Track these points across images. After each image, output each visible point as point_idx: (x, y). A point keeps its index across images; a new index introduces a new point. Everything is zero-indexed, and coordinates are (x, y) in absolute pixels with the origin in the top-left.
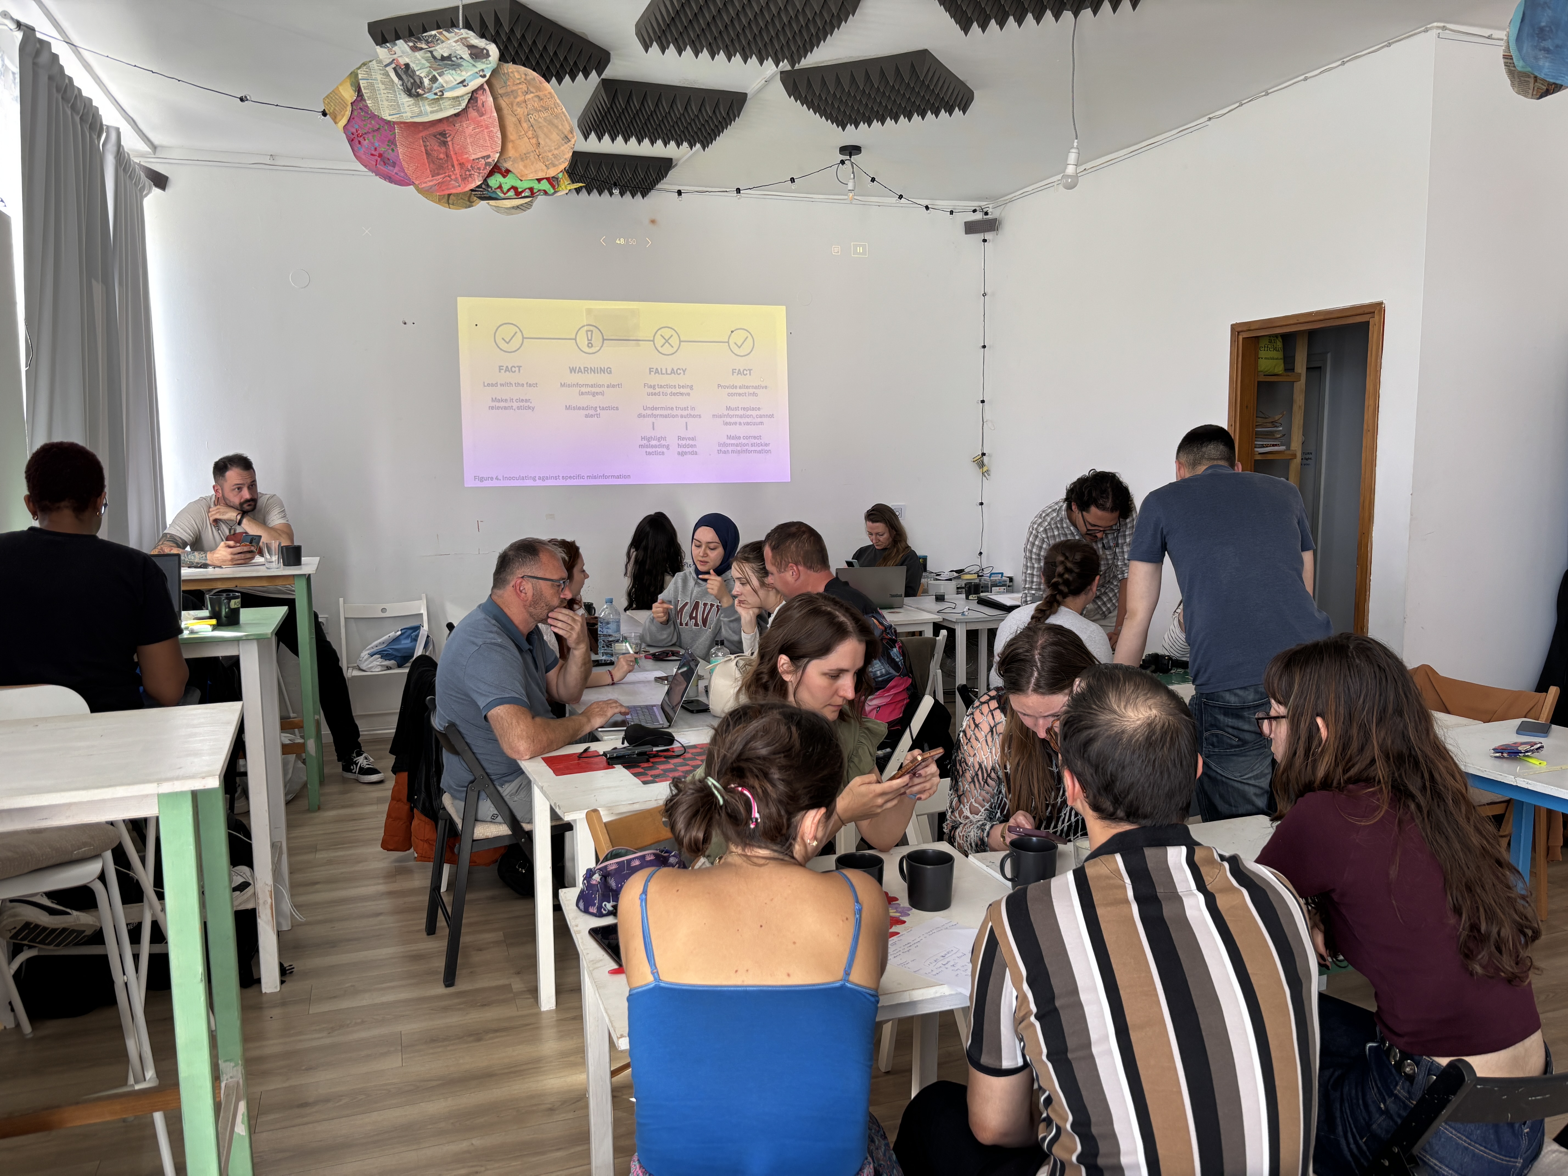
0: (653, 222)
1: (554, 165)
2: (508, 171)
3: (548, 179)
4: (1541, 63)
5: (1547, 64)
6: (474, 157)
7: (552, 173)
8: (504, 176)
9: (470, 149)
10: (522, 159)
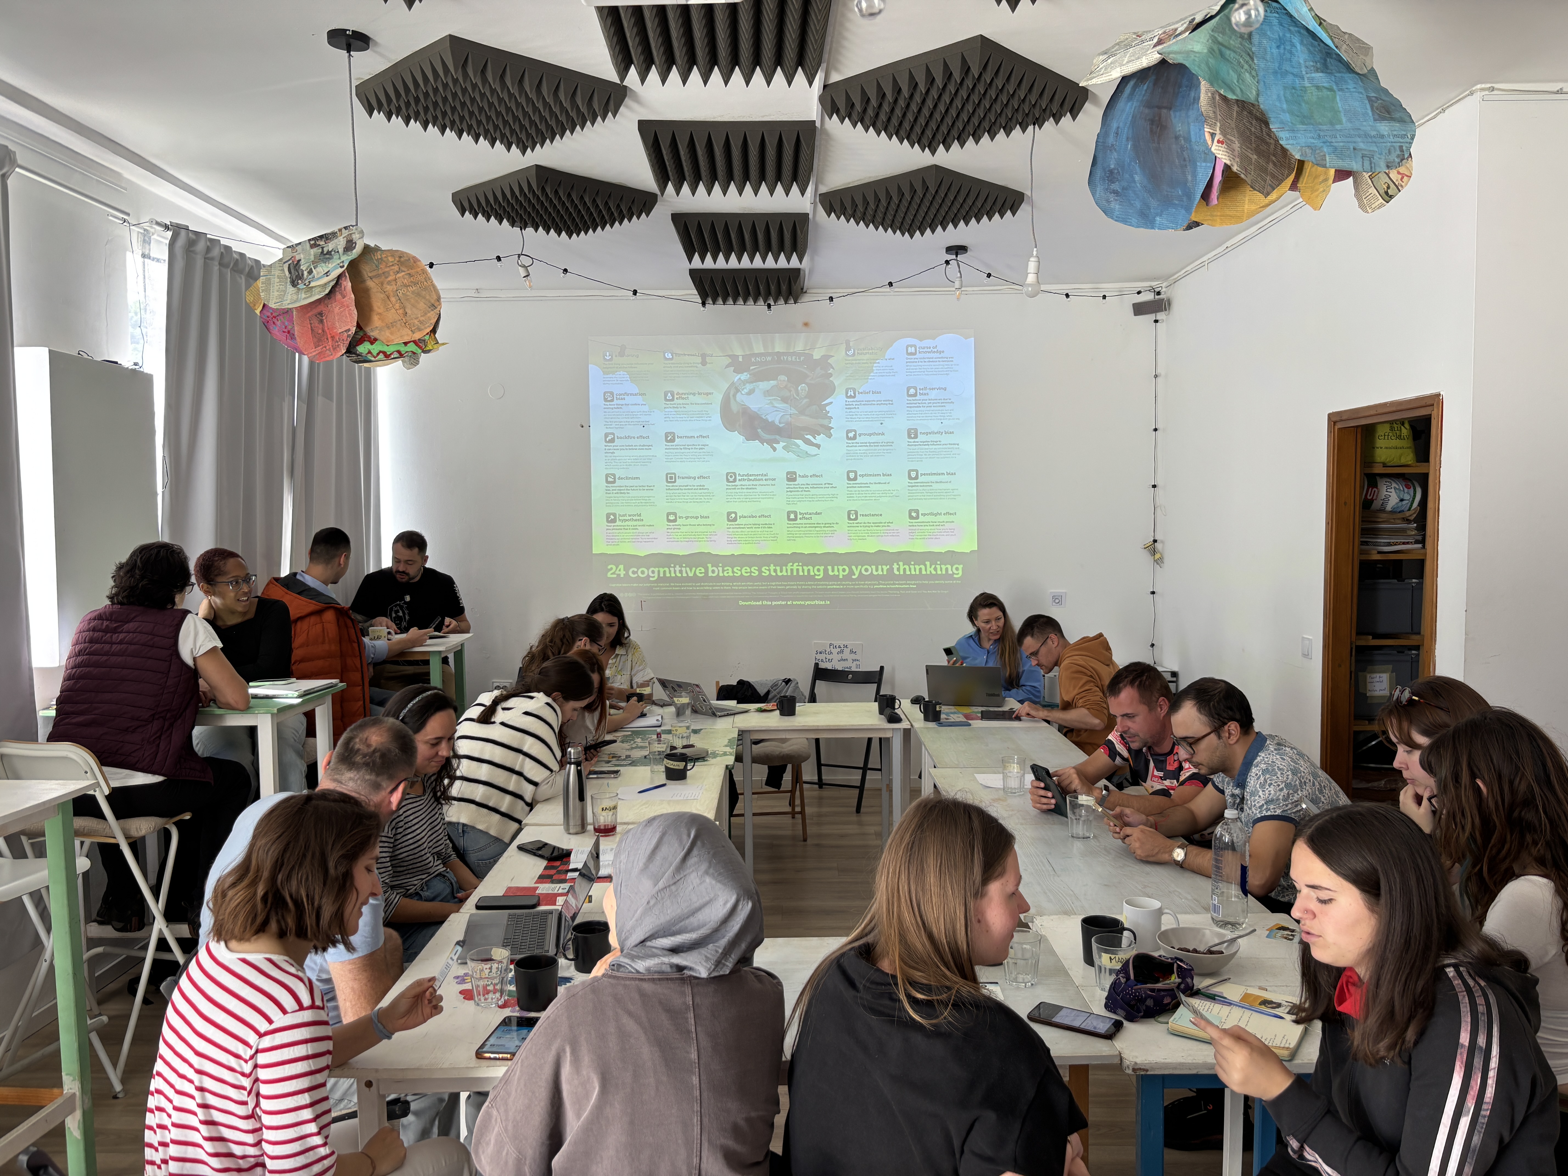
0: (806, 324)
1: (420, 330)
2: (376, 340)
3: (415, 342)
4: (1112, 205)
5: (1117, 207)
6: (340, 331)
7: (417, 336)
8: (372, 343)
9: (337, 324)
10: (388, 328)
